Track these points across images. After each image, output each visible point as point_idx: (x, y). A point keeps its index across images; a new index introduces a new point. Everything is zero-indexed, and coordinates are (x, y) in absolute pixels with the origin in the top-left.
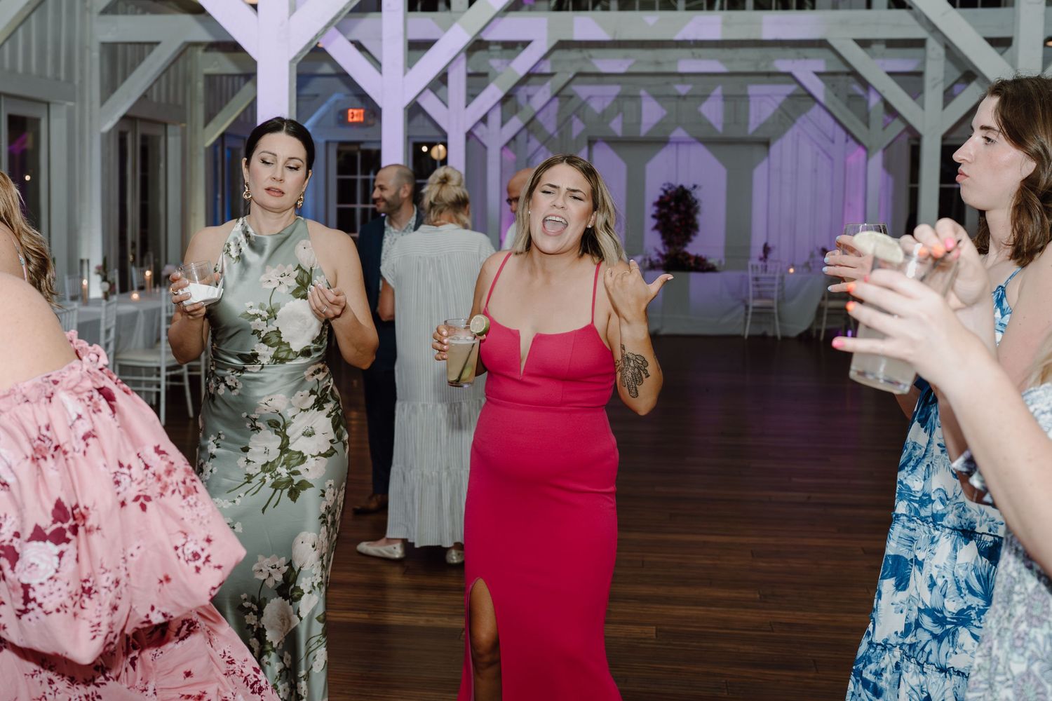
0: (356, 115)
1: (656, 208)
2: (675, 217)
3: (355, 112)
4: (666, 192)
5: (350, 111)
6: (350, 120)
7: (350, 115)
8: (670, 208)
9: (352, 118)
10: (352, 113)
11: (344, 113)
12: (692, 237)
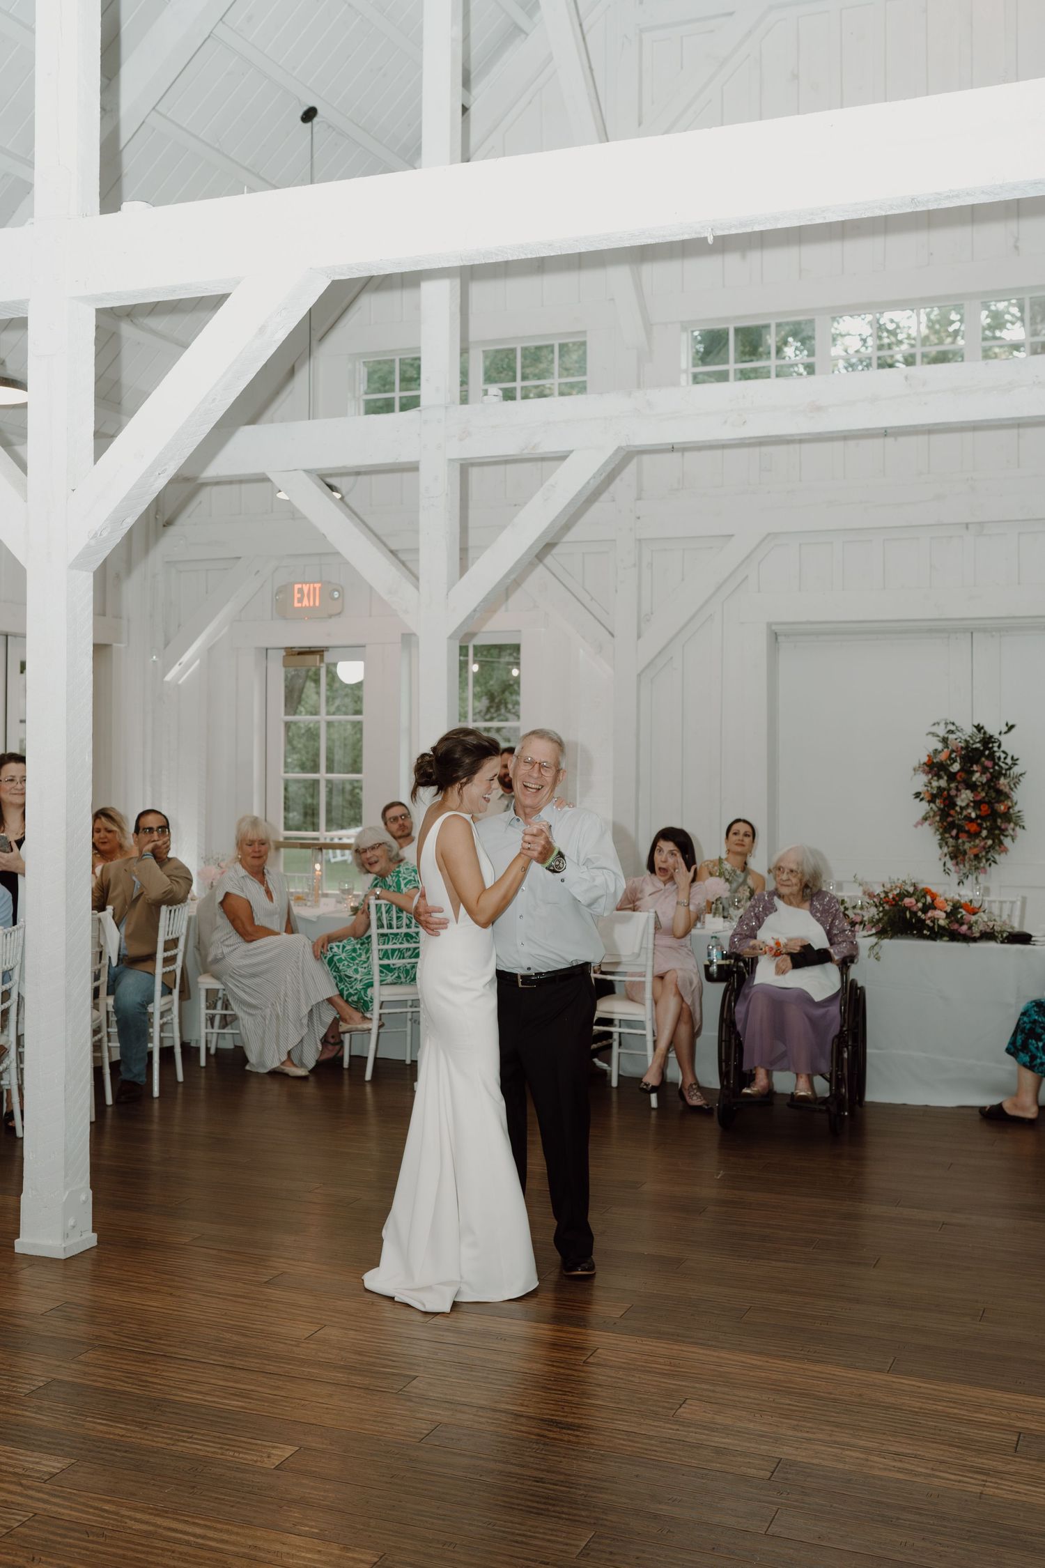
0: (306, 596)
1: (924, 778)
2: (965, 797)
3: (306, 588)
4: (945, 741)
5: (297, 586)
6: (297, 604)
7: (297, 596)
8: (952, 777)
9: (300, 600)
10: (301, 591)
11: (283, 593)
12: (1007, 841)
